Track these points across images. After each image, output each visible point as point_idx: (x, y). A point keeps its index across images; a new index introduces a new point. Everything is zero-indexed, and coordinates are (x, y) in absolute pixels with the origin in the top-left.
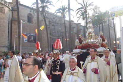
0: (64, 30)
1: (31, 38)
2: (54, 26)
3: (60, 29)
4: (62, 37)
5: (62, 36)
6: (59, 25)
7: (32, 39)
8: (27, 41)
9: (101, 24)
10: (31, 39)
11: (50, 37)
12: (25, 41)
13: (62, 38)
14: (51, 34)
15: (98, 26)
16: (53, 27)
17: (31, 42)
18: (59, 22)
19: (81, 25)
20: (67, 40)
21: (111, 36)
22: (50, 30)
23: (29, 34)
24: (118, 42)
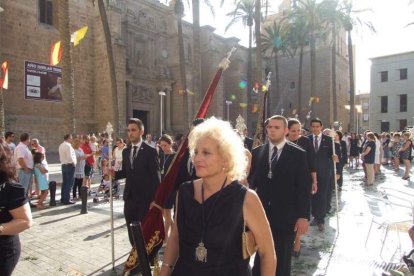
0: (176, 60)
1: (56, 84)
2: (144, 42)
3: (164, 54)
4: (172, 85)
5: (172, 79)
6: (161, 39)
7: (60, 86)
8: (38, 95)
9: (307, 44)
10: (54, 89)
11: (127, 84)
12: (29, 94)
13: (169, 87)
14: (128, 71)
15: (299, 50)
16: (139, 46)
18: (163, 30)
20: (185, 94)
21: (337, 87)
22: (127, 54)
23: (47, 66)
24: (359, 108)
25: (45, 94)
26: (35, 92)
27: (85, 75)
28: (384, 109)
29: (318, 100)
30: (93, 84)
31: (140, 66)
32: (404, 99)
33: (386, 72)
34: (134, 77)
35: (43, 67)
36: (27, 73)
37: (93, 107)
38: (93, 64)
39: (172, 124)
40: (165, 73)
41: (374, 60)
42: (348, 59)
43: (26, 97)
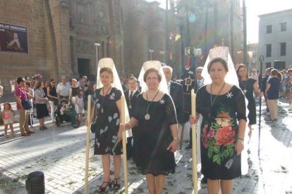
2: (84, 4)
3: (101, 14)
5: (108, 34)
7: (17, 41)
9: (211, 6)
10: (12, 43)
11: (71, 38)
13: (106, 40)
14: (72, 27)
16: (80, 9)
17: (13, 49)
19: (160, 6)
22: (70, 15)
23: (5, 25)
24: (250, 53)
27: (38, 32)
28: (269, 54)
30: (44, 38)
31: (82, 24)
32: (283, 46)
33: (271, 26)
34: (77, 33)
35: (1, 25)
38: (43, 22)
40: (102, 29)
41: (261, 17)
42: (242, 17)
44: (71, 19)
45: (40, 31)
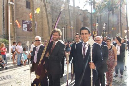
0: (68, 18)
3: (64, 16)
4: (67, 26)
5: (67, 24)
8: (26, 30)
9: (111, 10)
10: (31, 28)
14: (53, 22)
15: (108, 12)
16: (56, 14)
20: (71, 28)
21: (122, 24)
22: (52, 17)
23: (29, 21)
25: (28, 30)
26: (25, 29)
29: (115, 29)
30: (42, 26)
35: (28, 22)
36: (23, 24)
37: (42, 33)
38: (42, 20)
39: (67, 38)
43: (23, 31)
44: (53, 18)
45: (41, 23)
